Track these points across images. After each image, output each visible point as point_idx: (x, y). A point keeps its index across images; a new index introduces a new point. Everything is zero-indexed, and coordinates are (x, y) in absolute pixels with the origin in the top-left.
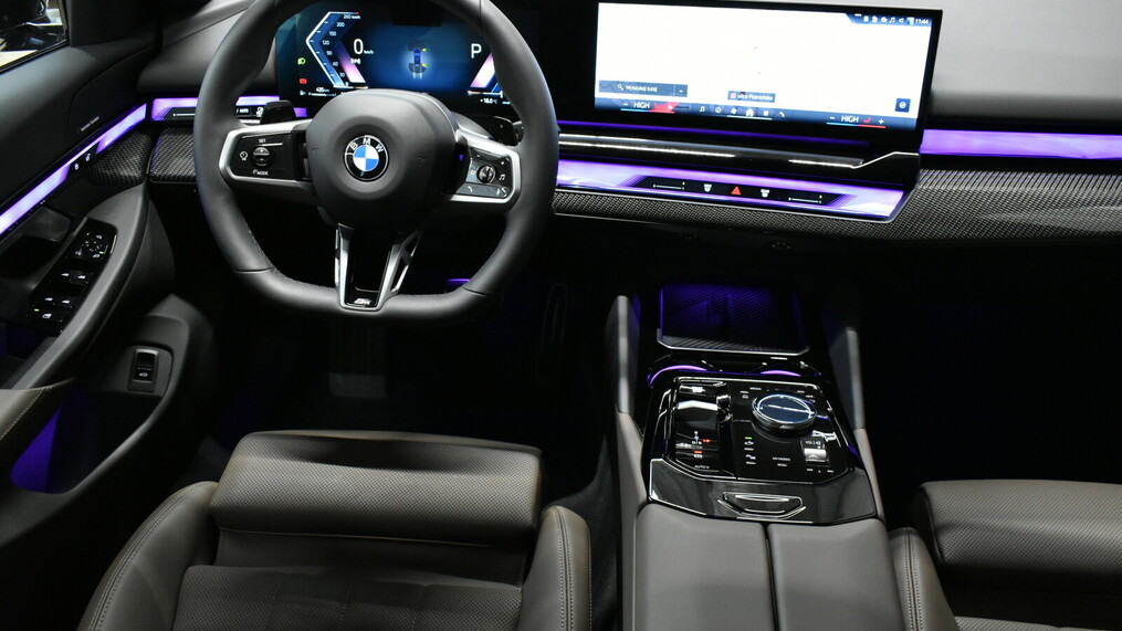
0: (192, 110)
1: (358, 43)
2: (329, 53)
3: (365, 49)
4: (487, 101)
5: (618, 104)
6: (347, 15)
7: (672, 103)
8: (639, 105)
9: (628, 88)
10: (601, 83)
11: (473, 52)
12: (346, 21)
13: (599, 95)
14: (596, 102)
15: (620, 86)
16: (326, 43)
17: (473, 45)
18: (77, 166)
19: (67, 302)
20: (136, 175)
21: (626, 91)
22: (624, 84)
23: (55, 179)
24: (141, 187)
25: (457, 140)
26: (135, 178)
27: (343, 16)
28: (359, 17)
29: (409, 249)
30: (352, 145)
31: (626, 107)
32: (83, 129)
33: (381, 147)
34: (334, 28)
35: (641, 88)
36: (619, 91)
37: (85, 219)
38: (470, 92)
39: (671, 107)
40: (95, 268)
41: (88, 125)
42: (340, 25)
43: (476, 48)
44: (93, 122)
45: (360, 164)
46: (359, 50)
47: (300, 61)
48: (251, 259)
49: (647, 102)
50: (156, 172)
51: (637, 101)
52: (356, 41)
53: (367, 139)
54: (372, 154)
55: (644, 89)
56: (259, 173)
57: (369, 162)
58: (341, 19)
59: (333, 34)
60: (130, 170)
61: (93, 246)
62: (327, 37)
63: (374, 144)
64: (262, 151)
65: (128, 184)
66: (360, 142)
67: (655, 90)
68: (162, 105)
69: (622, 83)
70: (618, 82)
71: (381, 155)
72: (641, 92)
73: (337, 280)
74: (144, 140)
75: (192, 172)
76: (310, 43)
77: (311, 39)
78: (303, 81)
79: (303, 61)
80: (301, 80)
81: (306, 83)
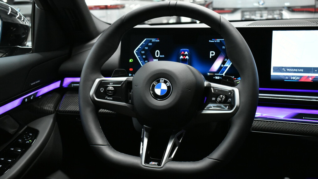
0: (78, 83)
1: (157, 52)
2: (144, 57)
3: (160, 54)
4: (217, 78)
5: (283, 78)
6: (153, 40)
7: (311, 77)
8: (294, 78)
9: (288, 70)
10: (274, 68)
11: (211, 55)
12: (153, 43)
13: (273, 73)
14: (272, 77)
15: (284, 69)
16: (143, 52)
17: (211, 52)
18: (26, 100)
19: (10, 161)
20: (52, 110)
21: (287, 72)
22: (286, 68)
23: (16, 103)
24: (53, 115)
25: (205, 85)
26: (51, 111)
27: (151, 40)
28: (159, 41)
29: (179, 138)
30: (154, 83)
31: (287, 79)
32: (32, 84)
33: (169, 84)
34: (147, 46)
35: (295, 70)
36: (284, 72)
37: (26, 126)
38: (209, 74)
39: (310, 79)
40: (26, 147)
41: (34, 83)
42: (150, 44)
43: (212, 53)
44: (37, 82)
45: (158, 92)
46: (157, 55)
47: (131, 61)
48: (99, 139)
49: (298, 76)
50: (61, 108)
51: (293, 76)
52: (157, 51)
53: (162, 80)
54: (164, 87)
55: (296, 70)
56: (108, 98)
57: (162, 91)
58: (151, 41)
59: (146, 48)
60: (49, 107)
61: (27, 138)
62: (144, 50)
63: (165, 82)
64: (111, 88)
65: (47, 113)
66: (159, 82)
67: (302, 70)
68: (68, 81)
69: (285, 68)
70: (283, 67)
71: (169, 87)
72: (295, 72)
73: (141, 152)
74: (57, 96)
75: (78, 110)
76: (136, 52)
77: (136, 51)
78: (131, 69)
79: (132, 60)
80: (130, 69)
81: (132, 70)
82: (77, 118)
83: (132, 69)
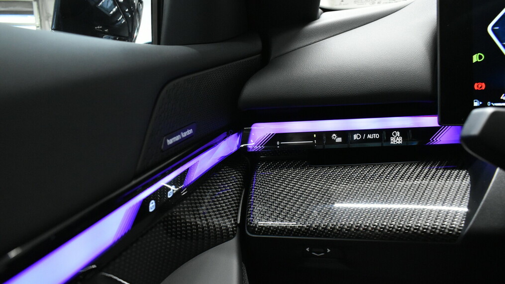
18: (152, 206)
24: (233, 244)
26: (227, 229)
32: (170, 142)
41: (177, 138)
44: (184, 135)
65: (216, 238)
74: (235, 178)
76: (493, 30)
77: (494, 26)
78: (479, 86)
79: (480, 57)
80: (476, 85)
81: (483, 88)
82: (308, 249)
83: (484, 85)
